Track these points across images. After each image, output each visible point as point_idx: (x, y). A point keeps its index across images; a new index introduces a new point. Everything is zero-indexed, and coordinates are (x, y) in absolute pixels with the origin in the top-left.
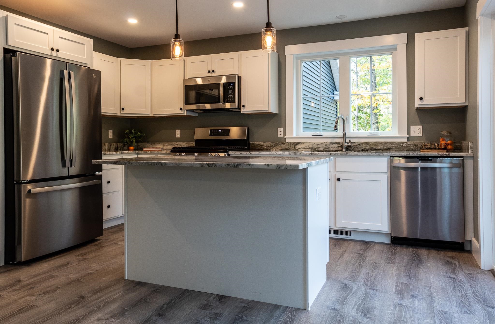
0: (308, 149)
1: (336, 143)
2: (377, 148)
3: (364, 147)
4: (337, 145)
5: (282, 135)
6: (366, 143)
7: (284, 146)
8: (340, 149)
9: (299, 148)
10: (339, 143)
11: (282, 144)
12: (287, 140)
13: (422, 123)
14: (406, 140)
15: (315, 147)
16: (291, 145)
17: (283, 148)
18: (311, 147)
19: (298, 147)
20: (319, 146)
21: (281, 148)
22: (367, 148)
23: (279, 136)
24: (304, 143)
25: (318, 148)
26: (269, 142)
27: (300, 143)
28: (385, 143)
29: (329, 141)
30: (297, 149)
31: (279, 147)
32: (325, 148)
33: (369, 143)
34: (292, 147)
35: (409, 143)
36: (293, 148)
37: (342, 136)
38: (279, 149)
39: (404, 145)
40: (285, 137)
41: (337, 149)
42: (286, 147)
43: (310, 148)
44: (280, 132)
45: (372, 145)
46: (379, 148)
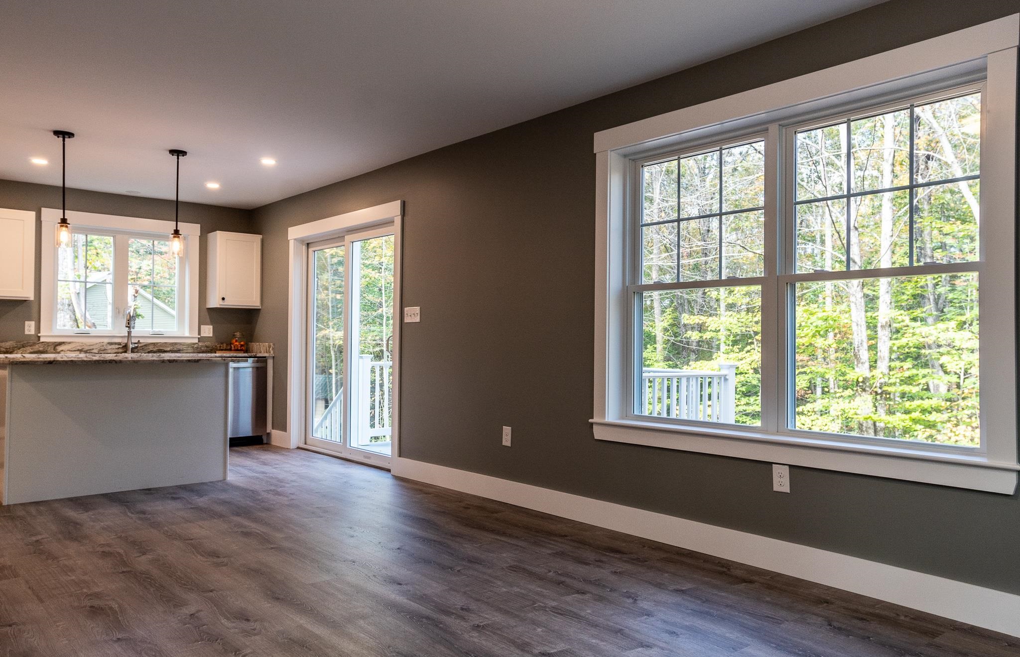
0: (75, 351)
1: (116, 344)
2: (166, 349)
3: (151, 348)
4: (117, 346)
5: (33, 332)
6: (154, 344)
7: (36, 348)
8: (120, 350)
9: (62, 351)
10: (119, 344)
11: (34, 344)
12: (42, 340)
13: (212, 323)
14: (196, 341)
15: (86, 348)
16: (48, 346)
17: (36, 350)
18: (80, 348)
19: (60, 348)
20: (91, 348)
21: (32, 351)
22: (155, 350)
23: (27, 332)
24: (70, 343)
25: (90, 350)
26: (11, 342)
27: (64, 343)
28: (176, 344)
29: (106, 341)
30: (58, 351)
31: (29, 349)
32: (100, 350)
33: (157, 343)
34: (50, 349)
35: (200, 344)
36: (52, 350)
37: (127, 335)
38: (28, 351)
39: (195, 346)
40: (39, 335)
41: (117, 351)
42: (41, 349)
43: (78, 350)
44: (30, 328)
45: (161, 346)
46: (169, 349)
